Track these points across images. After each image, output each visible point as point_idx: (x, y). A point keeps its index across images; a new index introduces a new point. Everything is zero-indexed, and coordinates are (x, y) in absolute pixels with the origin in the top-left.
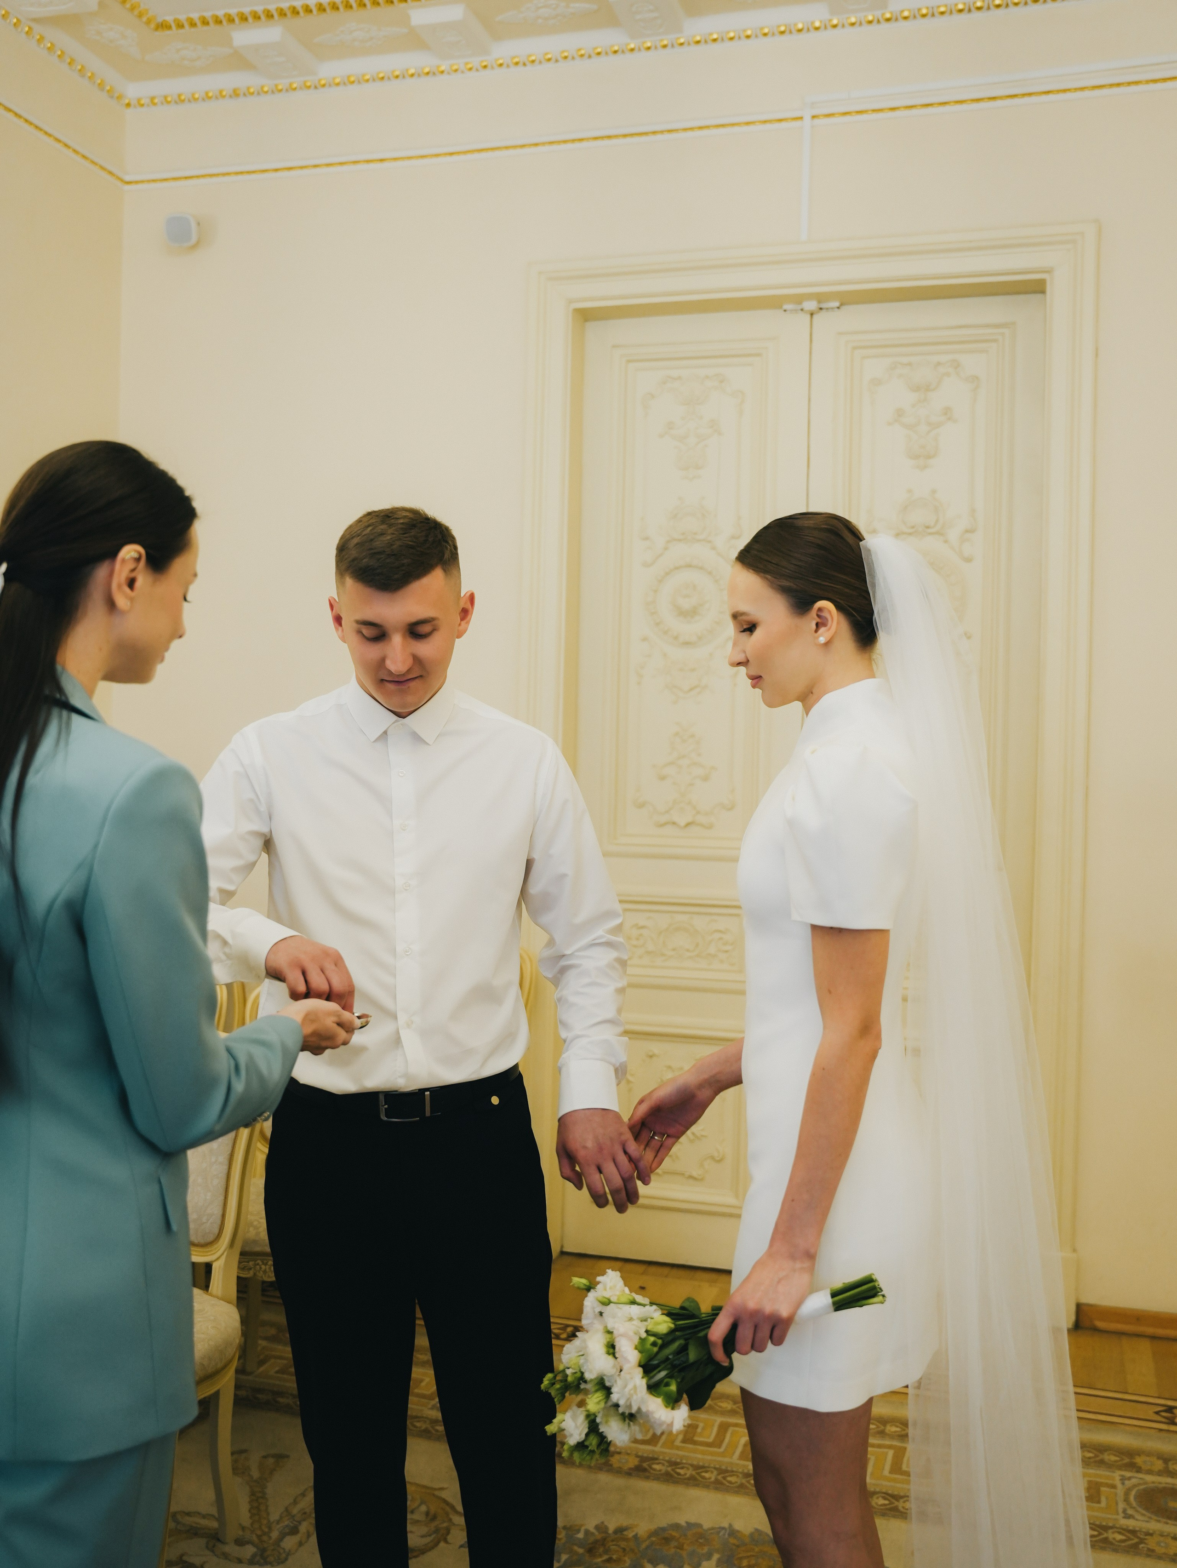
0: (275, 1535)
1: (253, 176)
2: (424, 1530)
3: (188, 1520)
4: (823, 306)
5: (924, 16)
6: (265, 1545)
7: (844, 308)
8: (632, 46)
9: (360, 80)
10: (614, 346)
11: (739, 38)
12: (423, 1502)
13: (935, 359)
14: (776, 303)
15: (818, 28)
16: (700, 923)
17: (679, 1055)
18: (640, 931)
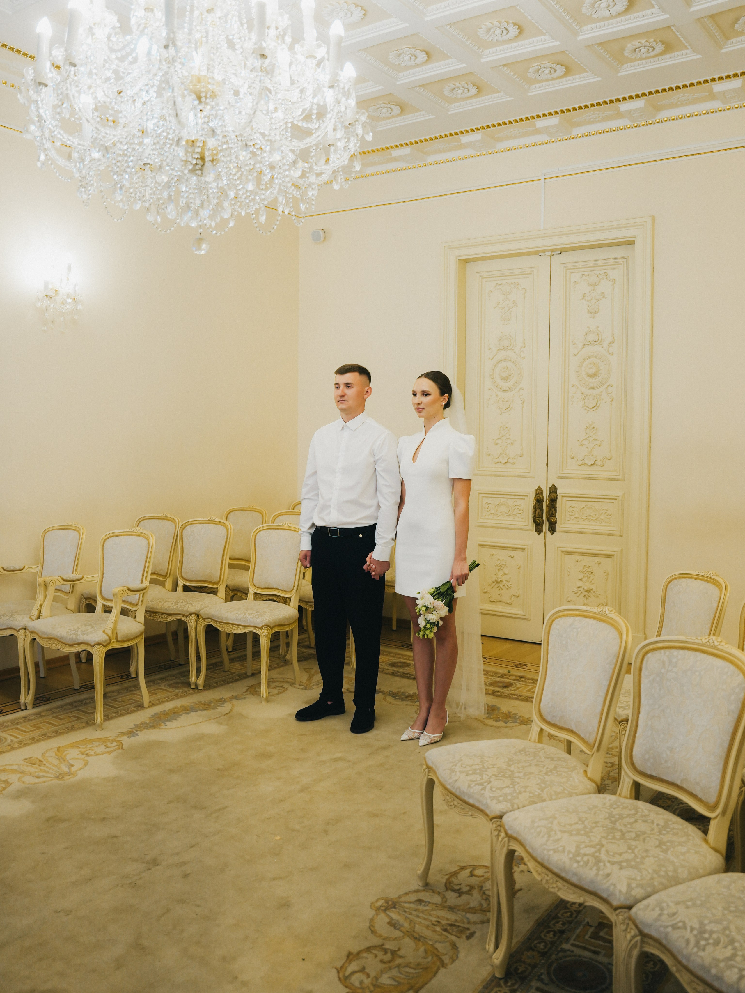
1: (344, 212)
3: (287, 680)
4: (554, 253)
7: (563, 253)
8: (478, 154)
9: (381, 173)
10: (477, 272)
11: (518, 149)
13: (598, 272)
14: (536, 253)
15: (546, 143)
16: (510, 502)
17: (503, 554)
18: (489, 505)
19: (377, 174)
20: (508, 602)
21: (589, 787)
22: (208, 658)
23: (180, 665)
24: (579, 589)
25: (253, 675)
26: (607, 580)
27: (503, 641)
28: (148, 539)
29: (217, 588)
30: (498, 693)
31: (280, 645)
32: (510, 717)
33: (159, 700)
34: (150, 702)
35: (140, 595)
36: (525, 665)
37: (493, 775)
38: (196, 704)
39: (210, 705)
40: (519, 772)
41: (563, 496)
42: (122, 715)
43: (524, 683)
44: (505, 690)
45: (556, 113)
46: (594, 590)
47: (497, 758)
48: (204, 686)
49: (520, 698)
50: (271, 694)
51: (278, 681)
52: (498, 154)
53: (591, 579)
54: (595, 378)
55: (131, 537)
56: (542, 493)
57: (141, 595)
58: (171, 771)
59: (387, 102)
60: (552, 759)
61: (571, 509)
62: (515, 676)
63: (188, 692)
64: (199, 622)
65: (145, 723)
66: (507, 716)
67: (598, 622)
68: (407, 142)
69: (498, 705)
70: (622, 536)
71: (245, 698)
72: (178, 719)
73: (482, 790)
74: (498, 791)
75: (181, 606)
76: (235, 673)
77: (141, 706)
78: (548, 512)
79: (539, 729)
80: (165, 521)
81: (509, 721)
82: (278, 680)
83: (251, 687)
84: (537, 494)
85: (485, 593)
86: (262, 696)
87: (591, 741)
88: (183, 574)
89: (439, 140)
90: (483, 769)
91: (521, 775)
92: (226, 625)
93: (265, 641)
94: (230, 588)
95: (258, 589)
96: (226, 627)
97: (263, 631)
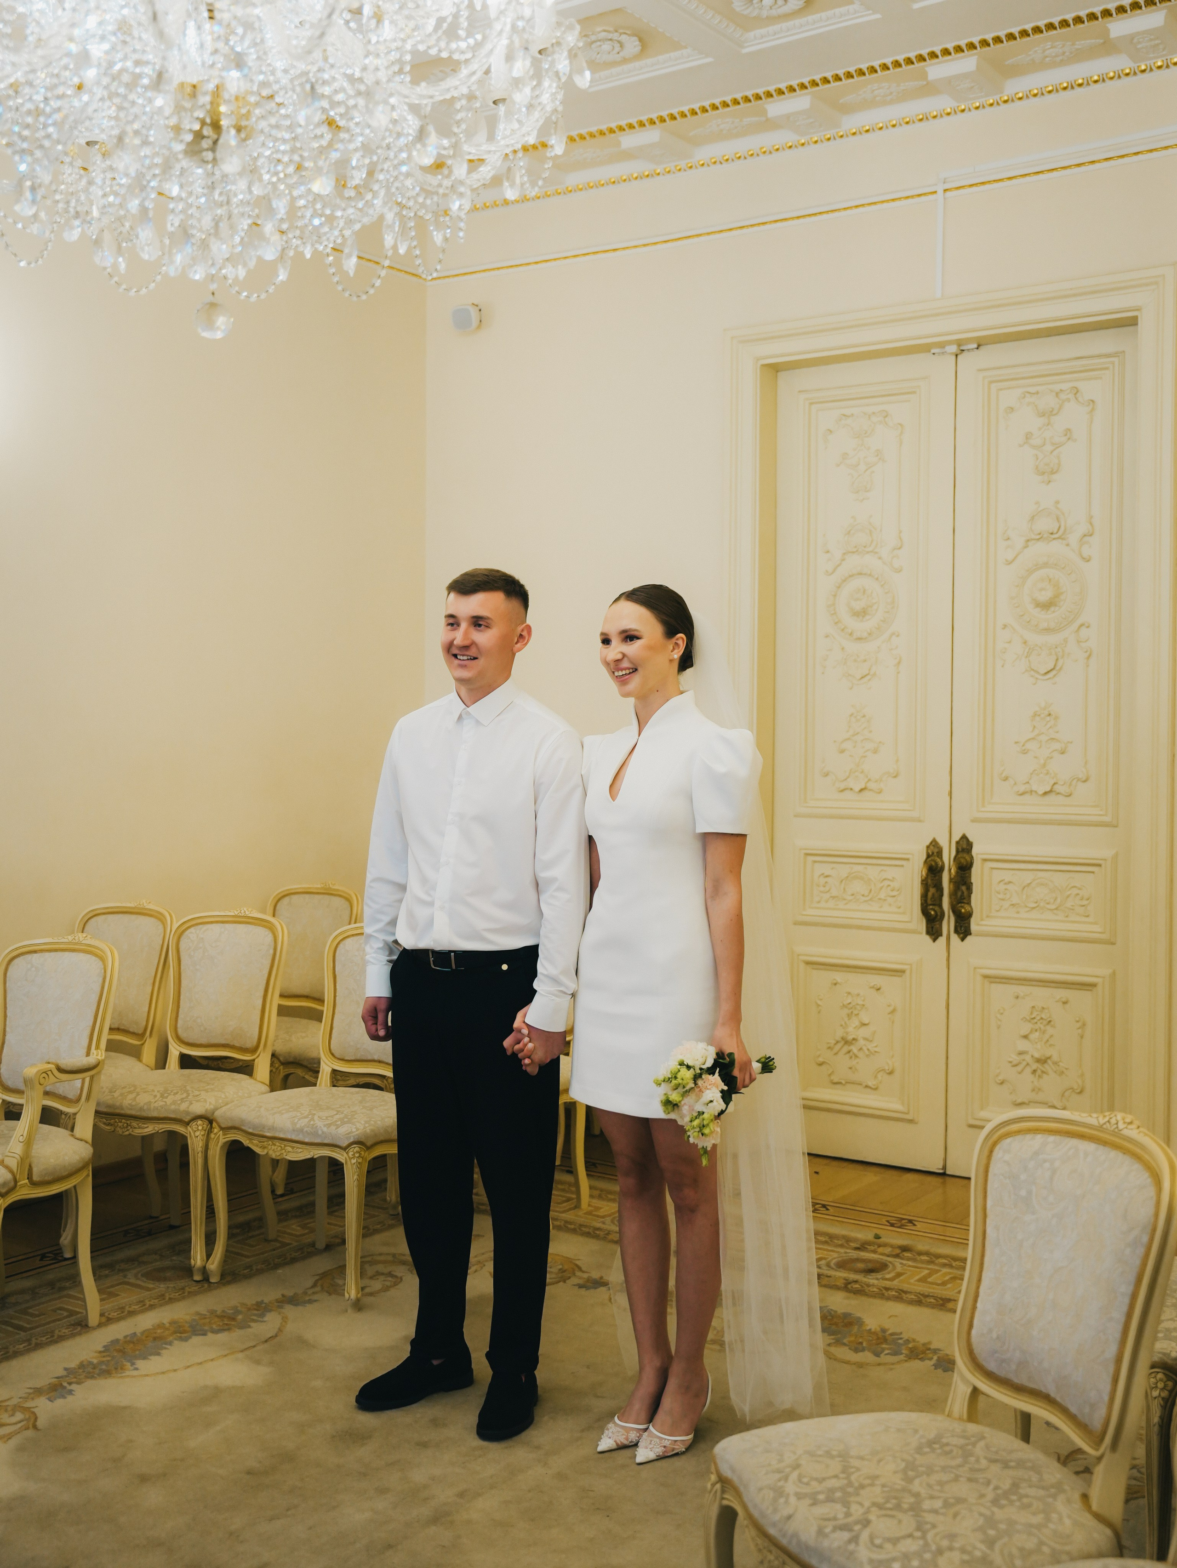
1: (521, 268)
4: (962, 348)
5: (1035, 95)
7: (981, 348)
8: (803, 141)
9: (598, 185)
10: (799, 392)
11: (887, 127)
13: (1057, 387)
14: (925, 349)
15: (949, 114)
16: (873, 873)
17: (858, 983)
18: (826, 879)
19: (588, 187)
20: (870, 1084)
21: (1096, 1535)
22: (231, 1211)
23: (172, 1227)
24: (1022, 1057)
25: (328, 1247)
26: (1082, 1037)
27: (860, 1167)
28: (102, 959)
29: (254, 1060)
30: (857, 1286)
31: (385, 1181)
32: (885, 1340)
33: (122, 1309)
34: (102, 1315)
35: (83, 1080)
36: (910, 1221)
37: (874, 1504)
38: (203, 1317)
39: (234, 1319)
40: (932, 1497)
41: (985, 860)
42: (39, 1346)
43: (910, 1263)
44: (871, 1280)
45: (971, 46)
46: (1055, 1058)
47: (879, 1461)
48: (223, 1276)
49: (904, 1296)
50: (367, 1290)
51: (384, 1262)
52: (844, 140)
53: (1047, 1036)
54: (1052, 609)
55: (67, 954)
56: (940, 853)
57: (87, 1080)
58: (144, 1479)
59: (611, 29)
60: (1006, 1465)
61: (1002, 887)
62: (892, 1246)
63: (187, 1289)
64: (212, 1136)
65: (90, 1363)
66: (878, 1338)
67: (1101, 1147)
68: (654, 116)
69: (859, 1315)
70: (1113, 944)
71: (310, 1302)
72: (163, 1352)
73: (850, 1541)
74: (888, 1546)
75: (174, 1103)
76: (289, 1244)
77: (82, 1325)
78: (952, 895)
79: (970, 1390)
80: (141, 919)
81: (883, 1350)
82: (382, 1258)
83: (324, 1275)
84: (928, 856)
85: (821, 1064)
86: (347, 1295)
87: (1097, 1423)
88: (180, 1031)
89: (721, 110)
90: (850, 1490)
91: (938, 1504)
92: (270, 1142)
93: (355, 1177)
94: (281, 1059)
95: (341, 1062)
96: (270, 1147)
97: (351, 1154)
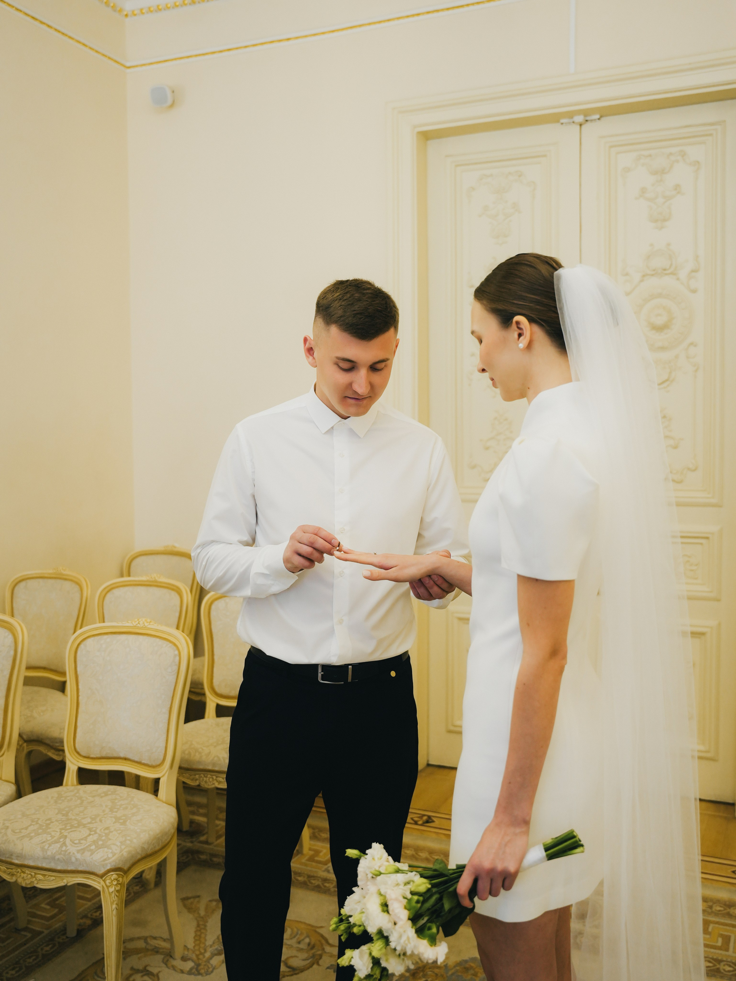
0: (208, 955)
1: (207, 57)
2: (305, 955)
3: (154, 943)
4: (588, 118)
6: (200, 962)
7: (603, 119)
10: (447, 156)
12: (308, 936)
13: (667, 151)
14: (554, 118)
54: (665, 331)
70: (719, 600)
92: (19, 870)
93: (114, 906)
94: (25, 737)
95: (85, 759)
96: (19, 874)
97: (108, 882)
